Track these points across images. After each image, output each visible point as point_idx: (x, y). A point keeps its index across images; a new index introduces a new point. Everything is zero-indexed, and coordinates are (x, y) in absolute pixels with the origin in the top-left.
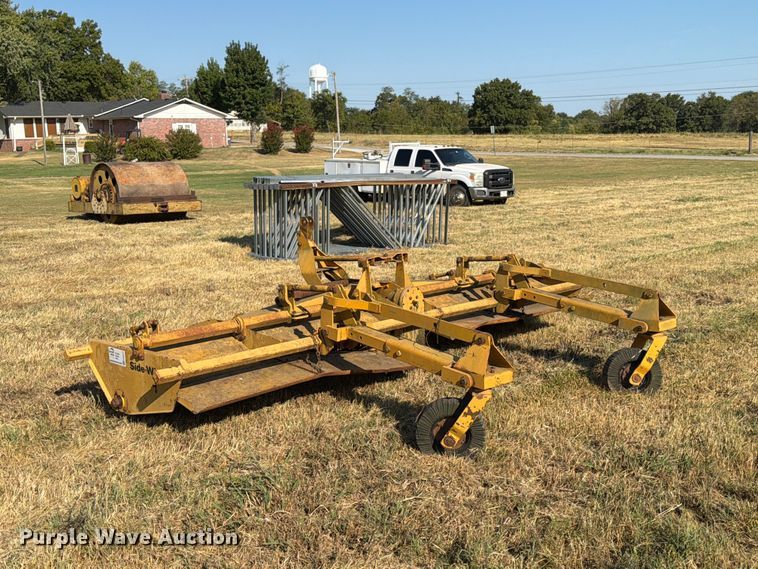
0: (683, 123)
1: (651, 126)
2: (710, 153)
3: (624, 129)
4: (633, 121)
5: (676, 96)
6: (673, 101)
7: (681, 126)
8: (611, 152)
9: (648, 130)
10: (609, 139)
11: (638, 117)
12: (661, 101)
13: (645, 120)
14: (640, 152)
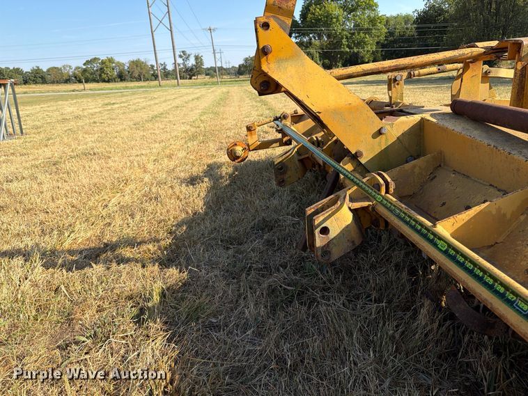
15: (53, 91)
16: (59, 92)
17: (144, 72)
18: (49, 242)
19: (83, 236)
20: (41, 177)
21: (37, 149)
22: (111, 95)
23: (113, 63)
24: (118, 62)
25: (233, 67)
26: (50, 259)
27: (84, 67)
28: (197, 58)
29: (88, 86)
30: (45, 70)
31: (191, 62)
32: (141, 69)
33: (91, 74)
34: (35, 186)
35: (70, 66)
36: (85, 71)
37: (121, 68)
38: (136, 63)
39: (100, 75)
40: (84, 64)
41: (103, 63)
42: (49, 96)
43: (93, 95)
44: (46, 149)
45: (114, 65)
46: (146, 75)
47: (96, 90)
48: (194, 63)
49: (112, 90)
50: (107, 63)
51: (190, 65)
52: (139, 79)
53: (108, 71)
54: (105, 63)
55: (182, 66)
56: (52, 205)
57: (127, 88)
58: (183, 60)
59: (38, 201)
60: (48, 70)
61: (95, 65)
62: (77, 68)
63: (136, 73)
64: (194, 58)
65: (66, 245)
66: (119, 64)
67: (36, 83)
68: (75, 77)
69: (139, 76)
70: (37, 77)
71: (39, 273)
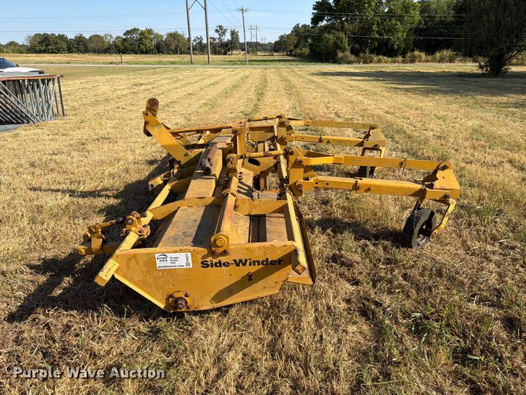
0: (70, 49)
1: (54, 50)
2: (103, 63)
3: (40, 52)
4: (44, 47)
5: (63, 36)
6: (62, 37)
7: (70, 50)
8: (52, 63)
9: (52, 53)
10: (43, 57)
11: (46, 45)
12: (56, 37)
13: (50, 47)
14: (68, 63)
15: (94, 63)
16: (98, 63)
17: (181, 45)
18: (73, 187)
19: (88, 186)
20: (74, 153)
21: (73, 131)
22: (144, 72)
23: (151, 34)
24: (157, 34)
25: (269, 43)
26: (72, 193)
27: (124, 37)
28: (233, 33)
29: (126, 57)
30: (87, 37)
31: (227, 37)
32: (178, 42)
33: (131, 44)
34: (69, 159)
35: (111, 36)
36: (124, 40)
37: (159, 40)
38: (174, 36)
39: (139, 46)
40: (125, 34)
41: (142, 33)
42: (89, 68)
43: (128, 70)
44: (78, 131)
45: (152, 36)
46: (183, 49)
47: (132, 64)
48: (230, 38)
49: (146, 64)
50: (146, 35)
51: (226, 40)
52: (175, 52)
53: (146, 42)
54: (144, 34)
55: (217, 41)
56: (77, 170)
57: (160, 63)
58: (219, 34)
59: (70, 168)
60: (91, 38)
61: (135, 36)
62: (118, 38)
63: (172, 46)
64: (230, 34)
65: (81, 189)
66: (157, 36)
67: (79, 51)
68: (115, 47)
69: (176, 48)
70: (80, 46)
71: (67, 198)
